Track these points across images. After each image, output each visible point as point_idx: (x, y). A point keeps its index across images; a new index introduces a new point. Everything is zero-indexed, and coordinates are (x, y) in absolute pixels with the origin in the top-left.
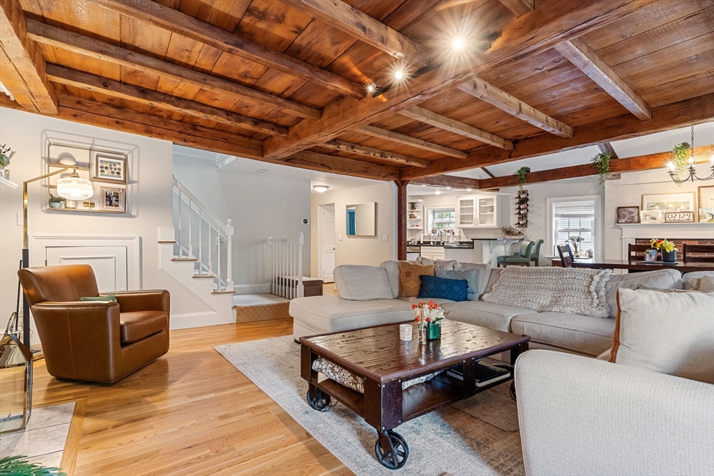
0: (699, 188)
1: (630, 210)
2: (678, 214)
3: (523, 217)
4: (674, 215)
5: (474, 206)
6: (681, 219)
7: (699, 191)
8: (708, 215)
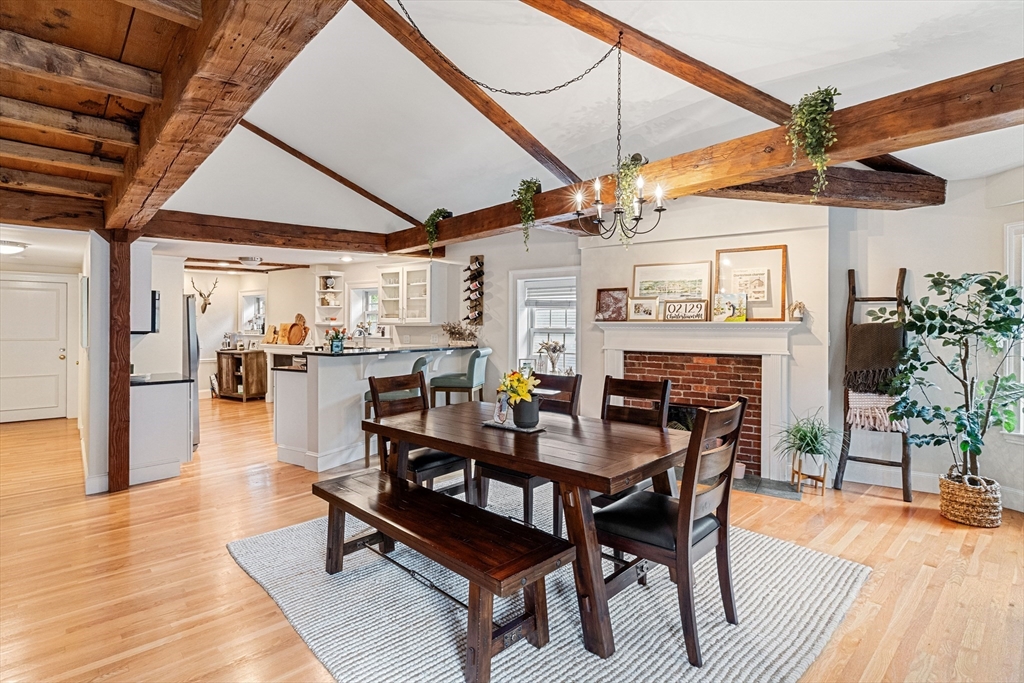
0: (719, 252)
1: (616, 294)
2: (683, 305)
3: (477, 305)
4: (677, 306)
5: (400, 285)
6: (688, 314)
7: (718, 259)
8: (727, 307)
